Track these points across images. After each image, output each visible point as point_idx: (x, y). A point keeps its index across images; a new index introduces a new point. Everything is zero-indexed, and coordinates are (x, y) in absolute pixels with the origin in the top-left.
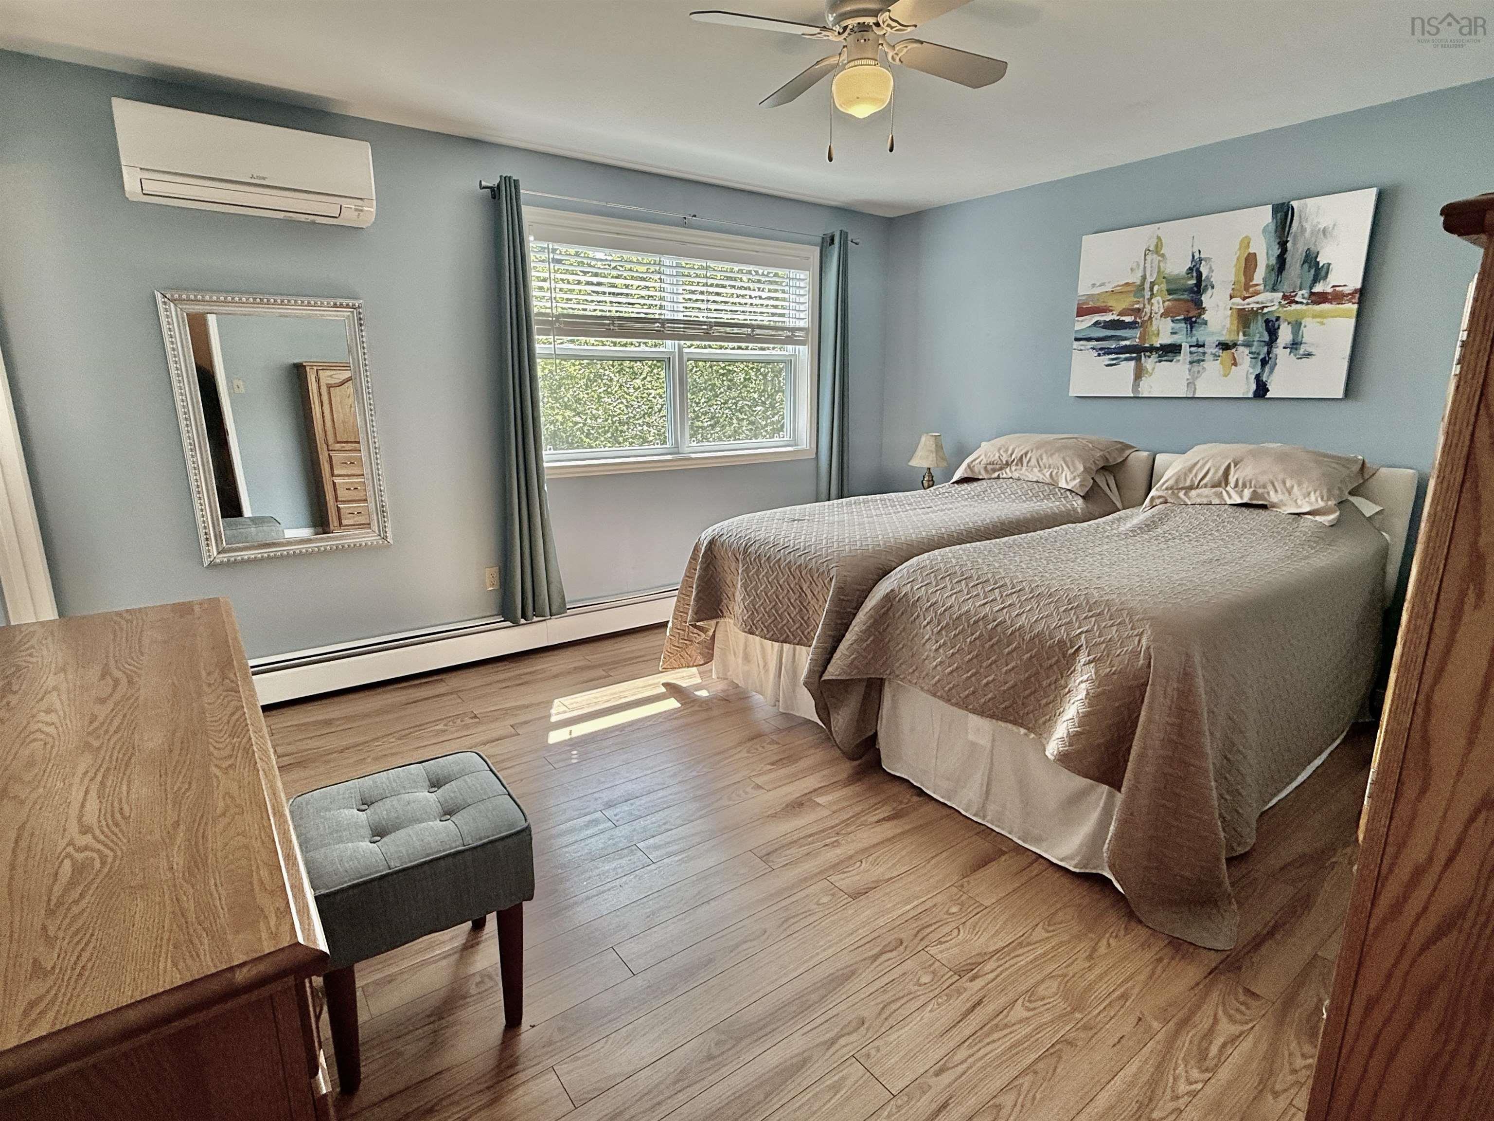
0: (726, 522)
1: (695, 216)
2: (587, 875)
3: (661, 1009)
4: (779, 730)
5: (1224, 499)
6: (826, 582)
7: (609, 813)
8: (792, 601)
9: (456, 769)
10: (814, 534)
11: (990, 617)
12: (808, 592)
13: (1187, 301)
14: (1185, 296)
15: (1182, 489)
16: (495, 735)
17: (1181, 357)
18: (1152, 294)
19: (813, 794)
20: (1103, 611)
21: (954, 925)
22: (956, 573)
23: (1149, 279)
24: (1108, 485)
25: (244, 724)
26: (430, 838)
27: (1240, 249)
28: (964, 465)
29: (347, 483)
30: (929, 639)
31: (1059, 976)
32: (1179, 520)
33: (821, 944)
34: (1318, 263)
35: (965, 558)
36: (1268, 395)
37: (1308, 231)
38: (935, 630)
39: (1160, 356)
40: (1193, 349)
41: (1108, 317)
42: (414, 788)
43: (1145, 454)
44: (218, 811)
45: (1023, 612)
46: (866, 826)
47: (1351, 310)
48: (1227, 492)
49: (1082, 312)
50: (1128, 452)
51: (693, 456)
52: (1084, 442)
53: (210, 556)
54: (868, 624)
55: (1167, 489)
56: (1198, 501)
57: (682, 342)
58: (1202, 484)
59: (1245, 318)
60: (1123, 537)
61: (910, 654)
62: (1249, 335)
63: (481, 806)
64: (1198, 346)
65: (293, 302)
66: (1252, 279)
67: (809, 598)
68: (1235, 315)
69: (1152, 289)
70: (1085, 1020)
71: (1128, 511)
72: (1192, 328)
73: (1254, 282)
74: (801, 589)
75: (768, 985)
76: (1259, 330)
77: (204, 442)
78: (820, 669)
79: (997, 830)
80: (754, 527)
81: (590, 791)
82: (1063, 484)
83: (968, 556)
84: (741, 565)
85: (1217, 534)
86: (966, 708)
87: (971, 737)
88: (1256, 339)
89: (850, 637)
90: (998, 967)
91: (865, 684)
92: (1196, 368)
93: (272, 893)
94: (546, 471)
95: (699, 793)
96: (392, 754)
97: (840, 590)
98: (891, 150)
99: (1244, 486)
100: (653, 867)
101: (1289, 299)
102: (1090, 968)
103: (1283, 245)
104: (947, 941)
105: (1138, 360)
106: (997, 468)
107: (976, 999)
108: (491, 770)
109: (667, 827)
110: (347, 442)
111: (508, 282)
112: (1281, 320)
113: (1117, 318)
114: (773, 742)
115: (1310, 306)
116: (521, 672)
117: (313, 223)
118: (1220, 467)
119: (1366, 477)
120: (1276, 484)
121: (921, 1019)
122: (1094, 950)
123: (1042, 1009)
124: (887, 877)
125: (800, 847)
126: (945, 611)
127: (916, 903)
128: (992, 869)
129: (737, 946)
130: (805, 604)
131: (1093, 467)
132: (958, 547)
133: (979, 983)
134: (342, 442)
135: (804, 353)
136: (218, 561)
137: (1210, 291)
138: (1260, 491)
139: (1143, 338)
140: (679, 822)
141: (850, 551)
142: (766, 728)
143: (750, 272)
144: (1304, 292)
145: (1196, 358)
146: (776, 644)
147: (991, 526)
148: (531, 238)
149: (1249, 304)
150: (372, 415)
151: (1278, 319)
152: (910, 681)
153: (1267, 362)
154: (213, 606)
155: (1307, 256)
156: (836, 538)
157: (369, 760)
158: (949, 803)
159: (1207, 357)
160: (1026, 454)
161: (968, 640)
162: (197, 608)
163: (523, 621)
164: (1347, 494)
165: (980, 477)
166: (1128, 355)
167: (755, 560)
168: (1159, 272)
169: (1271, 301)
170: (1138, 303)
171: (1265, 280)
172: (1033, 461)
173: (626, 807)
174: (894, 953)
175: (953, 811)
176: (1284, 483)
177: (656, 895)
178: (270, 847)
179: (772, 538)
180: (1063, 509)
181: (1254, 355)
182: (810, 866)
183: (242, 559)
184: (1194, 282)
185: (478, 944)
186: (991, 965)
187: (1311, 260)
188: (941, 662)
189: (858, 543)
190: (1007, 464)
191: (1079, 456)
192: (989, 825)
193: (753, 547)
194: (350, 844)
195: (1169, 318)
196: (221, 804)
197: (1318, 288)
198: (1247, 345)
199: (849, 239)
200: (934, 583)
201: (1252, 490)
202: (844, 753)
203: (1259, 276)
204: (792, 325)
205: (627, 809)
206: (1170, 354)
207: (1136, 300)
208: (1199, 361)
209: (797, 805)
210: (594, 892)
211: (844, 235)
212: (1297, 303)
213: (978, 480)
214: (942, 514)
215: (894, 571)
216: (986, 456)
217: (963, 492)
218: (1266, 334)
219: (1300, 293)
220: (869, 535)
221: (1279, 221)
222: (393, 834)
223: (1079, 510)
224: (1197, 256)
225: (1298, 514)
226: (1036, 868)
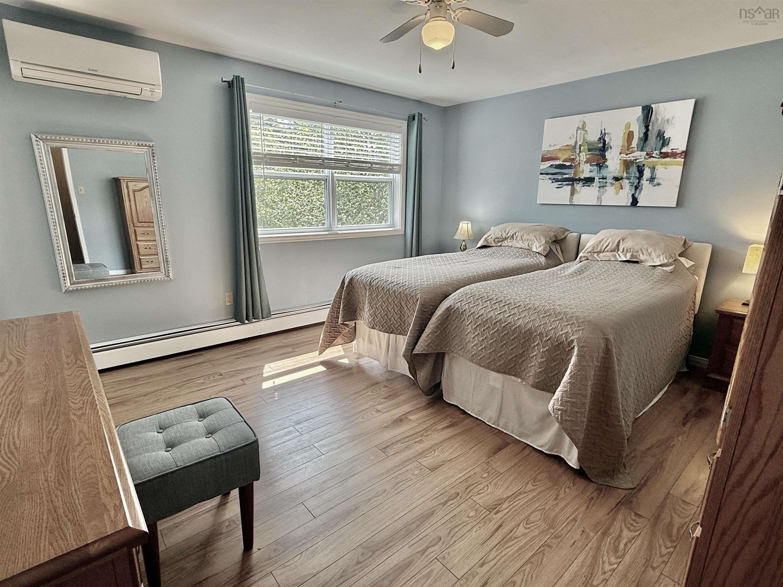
0: (359, 268)
1: (341, 102)
2: (287, 462)
3: (330, 536)
4: (388, 379)
5: (616, 258)
6: (415, 301)
7: (297, 427)
8: (396, 311)
9: (213, 407)
10: (407, 275)
11: (503, 320)
12: (405, 307)
13: (598, 155)
14: (597, 152)
15: (595, 252)
16: (232, 384)
17: (594, 184)
18: (580, 151)
19: (408, 414)
20: (563, 317)
21: (486, 484)
22: (484, 297)
23: (579, 143)
24: (557, 250)
25: (90, 388)
26: (200, 448)
27: (625, 128)
28: (483, 239)
29: (145, 245)
30: (470, 331)
31: (540, 509)
32: (595, 268)
33: (416, 496)
34: (664, 137)
35: (489, 289)
36: (638, 205)
37: (660, 120)
38: (474, 327)
39: (584, 183)
40: (600, 180)
41: (558, 162)
42: (190, 418)
43: (576, 234)
44: (76, 443)
45: (520, 318)
46: (437, 431)
47: (680, 161)
48: (618, 254)
49: (544, 159)
50: (567, 233)
51: (340, 232)
52: (545, 227)
53: (66, 286)
54: (437, 324)
55: (588, 253)
56: (604, 259)
57: (334, 171)
58: (606, 250)
59: (627, 164)
60: (568, 277)
61: (460, 340)
62: (629, 174)
63: (229, 429)
64: (603, 178)
65: (114, 142)
66: (631, 144)
67: (405, 310)
68: (622, 163)
69: (580, 149)
70: (556, 532)
71: (568, 264)
72: (600, 169)
73: (632, 146)
74: (401, 304)
75: (389, 520)
76: (634, 171)
77: (62, 221)
78: (411, 348)
79: (505, 431)
80: (374, 271)
81: (286, 416)
82: (534, 249)
83: (490, 287)
84: (368, 292)
85: (614, 276)
86: (489, 369)
87: (491, 383)
88: (633, 175)
89: (428, 330)
90: (510, 506)
91: (435, 355)
92: (602, 190)
93: (111, 494)
94: (260, 240)
95: (347, 415)
96: (174, 397)
97: (422, 305)
98: (453, 68)
99: (627, 251)
100: (323, 457)
101: (650, 155)
102: (557, 505)
103: (647, 127)
104: (482, 493)
105: (573, 185)
106: (500, 240)
107: (498, 524)
108: (234, 408)
109: (330, 434)
110: (145, 222)
111: (238, 134)
112: (645, 166)
113: (562, 163)
114: (385, 386)
115: (660, 159)
116: (246, 349)
117: (125, 98)
118: (615, 241)
119: (687, 247)
120: (643, 250)
121: (471, 536)
122: (558, 495)
123: (533, 528)
124: (449, 459)
125: (402, 444)
126: (479, 317)
127: (464, 473)
128: (504, 452)
129: (370, 500)
130: (403, 313)
131: (550, 241)
132: (484, 282)
133: (500, 515)
134: (142, 222)
135: (398, 178)
136: (71, 289)
137: (609, 150)
138: (635, 254)
139: (575, 174)
140: (337, 431)
141: (427, 285)
142: (380, 379)
143: (367, 133)
144: (657, 152)
145: (602, 185)
146: (386, 334)
147: (499, 272)
148: (251, 111)
149: (629, 157)
150: (160, 208)
151: (644, 165)
152: (459, 354)
153: (638, 188)
154: (68, 316)
155: (659, 133)
156: (419, 277)
157: (161, 400)
158: (479, 418)
159: (608, 184)
160: (515, 233)
161: (491, 332)
162: (59, 317)
163: (247, 322)
164: (677, 255)
165: (492, 245)
166: (567, 183)
167: (375, 289)
168: (584, 139)
169: (640, 156)
170: (573, 155)
171: (637, 145)
172: (519, 237)
173: (306, 424)
174: (455, 501)
175: (481, 422)
176: (647, 250)
177: (325, 472)
178: (109, 464)
179: (385, 277)
180: (535, 263)
181: (632, 184)
182: (408, 454)
183: (85, 288)
184: (602, 145)
185: (226, 503)
186: (505, 505)
187: (660, 135)
188: (476, 344)
189: (431, 280)
190: (506, 239)
191: (543, 235)
192: (501, 429)
193: (374, 282)
194: (154, 453)
195: (589, 164)
196: (77, 439)
197: (664, 150)
198: (628, 178)
199: (423, 117)
200: (473, 302)
201: (631, 253)
202: (423, 391)
203: (634, 143)
204: (392, 163)
205: (307, 425)
206: (589, 183)
207: (572, 154)
208: (603, 187)
209: (399, 421)
210: (291, 472)
211: (420, 115)
212: (653, 157)
213: (490, 247)
214: (473, 264)
215: (451, 295)
216: (494, 234)
217: (483, 253)
218: (637, 173)
219: (655, 152)
220: (436, 276)
221: (645, 115)
222: (179, 446)
223: (543, 263)
224: (603, 132)
225: (654, 266)
226: (527, 452)
